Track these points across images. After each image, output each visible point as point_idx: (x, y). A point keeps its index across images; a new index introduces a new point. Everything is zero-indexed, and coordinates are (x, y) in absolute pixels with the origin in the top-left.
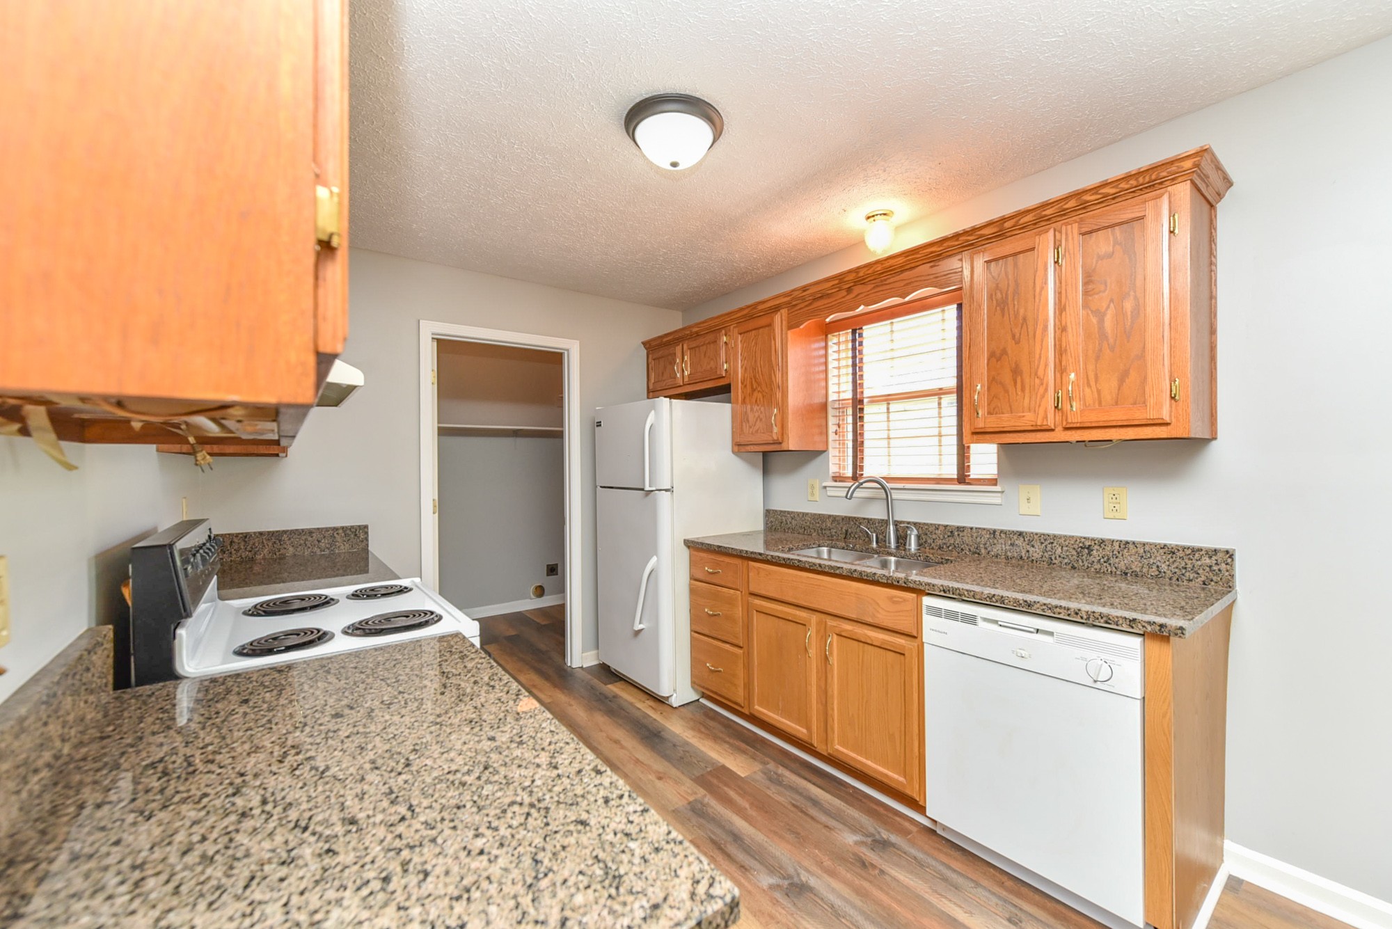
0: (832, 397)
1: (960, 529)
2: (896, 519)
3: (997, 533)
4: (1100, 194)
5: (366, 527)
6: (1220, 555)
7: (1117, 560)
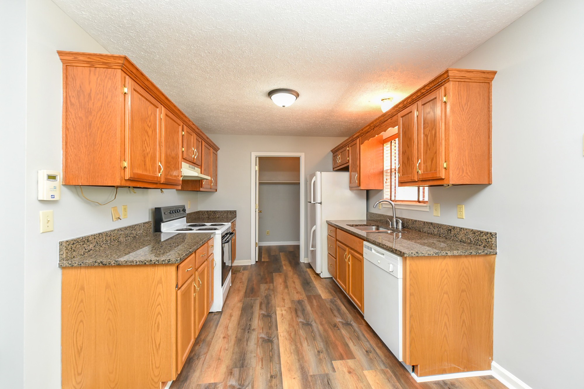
0: (385, 169)
1: (416, 221)
2: (396, 216)
3: (425, 223)
4: (426, 89)
5: (236, 211)
6: (489, 235)
7: (458, 236)
